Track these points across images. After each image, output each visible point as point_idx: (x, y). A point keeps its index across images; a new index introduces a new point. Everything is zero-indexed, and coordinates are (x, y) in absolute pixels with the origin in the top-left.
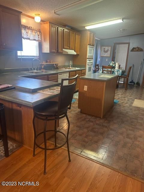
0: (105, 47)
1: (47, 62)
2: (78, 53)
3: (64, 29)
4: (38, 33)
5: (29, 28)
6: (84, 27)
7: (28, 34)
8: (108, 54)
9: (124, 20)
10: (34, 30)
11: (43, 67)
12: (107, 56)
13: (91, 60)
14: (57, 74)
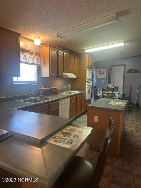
0: (100, 69)
1: (46, 87)
2: (77, 76)
3: (63, 53)
4: (37, 56)
5: (27, 51)
6: (84, 50)
7: (26, 58)
8: (104, 76)
9: (125, 43)
10: (32, 53)
11: (41, 93)
12: (103, 77)
13: (90, 82)
14: (58, 100)
